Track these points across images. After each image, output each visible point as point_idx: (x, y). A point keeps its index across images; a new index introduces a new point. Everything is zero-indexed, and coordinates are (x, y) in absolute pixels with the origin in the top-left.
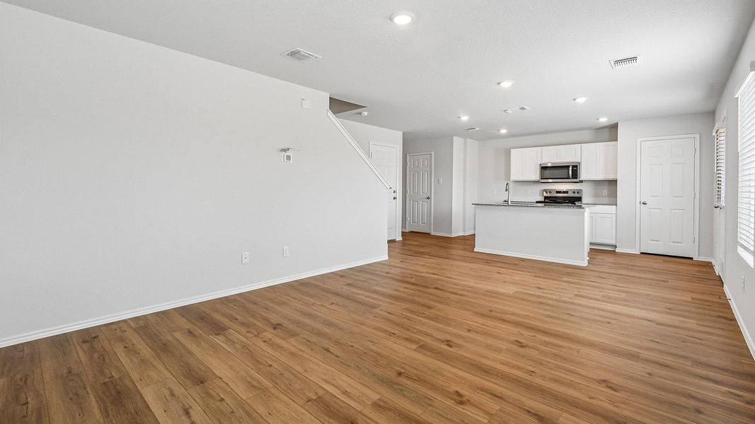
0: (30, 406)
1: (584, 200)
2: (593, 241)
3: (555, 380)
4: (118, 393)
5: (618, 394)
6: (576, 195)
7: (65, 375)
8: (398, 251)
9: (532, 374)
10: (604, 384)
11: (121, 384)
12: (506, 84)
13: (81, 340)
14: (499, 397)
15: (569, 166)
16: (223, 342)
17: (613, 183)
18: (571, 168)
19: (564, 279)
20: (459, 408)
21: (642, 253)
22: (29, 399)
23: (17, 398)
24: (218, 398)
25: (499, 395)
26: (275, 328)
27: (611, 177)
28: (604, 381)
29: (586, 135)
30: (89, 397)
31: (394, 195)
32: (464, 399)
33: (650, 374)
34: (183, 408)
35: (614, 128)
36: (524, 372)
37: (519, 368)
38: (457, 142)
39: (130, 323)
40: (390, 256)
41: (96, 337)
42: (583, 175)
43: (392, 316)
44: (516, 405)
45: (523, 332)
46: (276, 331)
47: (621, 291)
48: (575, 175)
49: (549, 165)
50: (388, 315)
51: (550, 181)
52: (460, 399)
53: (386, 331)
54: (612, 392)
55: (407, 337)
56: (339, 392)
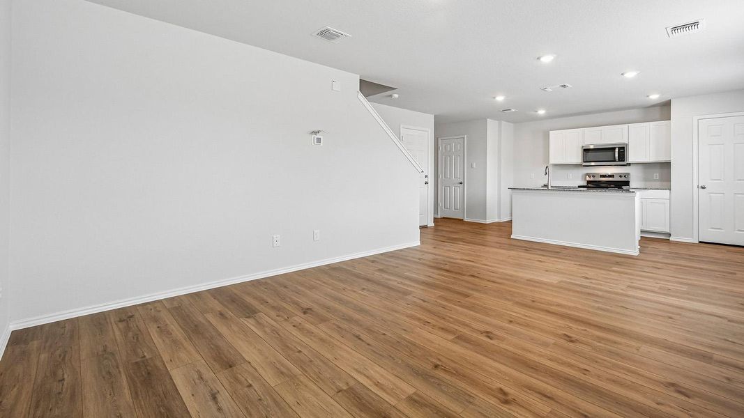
0: (65, 382)
1: (632, 185)
2: (645, 229)
3: (614, 381)
4: (149, 373)
5: (690, 401)
6: (623, 179)
7: (100, 353)
8: (430, 236)
9: (585, 372)
10: (672, 388)
11: (152, 364)
12: (547, 59)
13: (118, 319)
14: (549, 397)
15: (614, 149)
16: (253, 325)
17: (667, 165)
18: (617, 150)
19: (614, 268)
20: (505, 408)
21: (700, 242)
22: (66, 376)
23: (54, 374)
24: (246, 384)
25: (548, 395)
26: (305, 313)
27: (663, 159)
28: (673, 385)
29: (634, 114)
30: (121, 376)
31: (426, 180)
32: (510, 398)
33: (728, 379)
34: (210, 392)
35: (666, 105)
36: (576, 370)
37: (570, 366)
38: (491, 125)
39: (165, 302)
40: (422, 242)
41: (132, 316)
42: (631, 157)
43: (426, 304)
44: (568, 408)
45: (571, 325)
46: (305, 316)
47: (681, 283)
48: (622, 156)
49: (592, 147)
50: (422, 302)
51: (593, 164)
52: (504, 397)
53: (419, 319)
54: (683, 398)
55: (442, 326)
56: (371, 383)
